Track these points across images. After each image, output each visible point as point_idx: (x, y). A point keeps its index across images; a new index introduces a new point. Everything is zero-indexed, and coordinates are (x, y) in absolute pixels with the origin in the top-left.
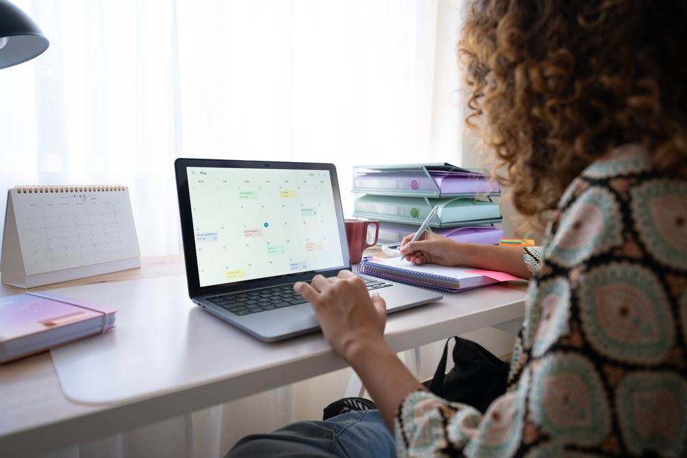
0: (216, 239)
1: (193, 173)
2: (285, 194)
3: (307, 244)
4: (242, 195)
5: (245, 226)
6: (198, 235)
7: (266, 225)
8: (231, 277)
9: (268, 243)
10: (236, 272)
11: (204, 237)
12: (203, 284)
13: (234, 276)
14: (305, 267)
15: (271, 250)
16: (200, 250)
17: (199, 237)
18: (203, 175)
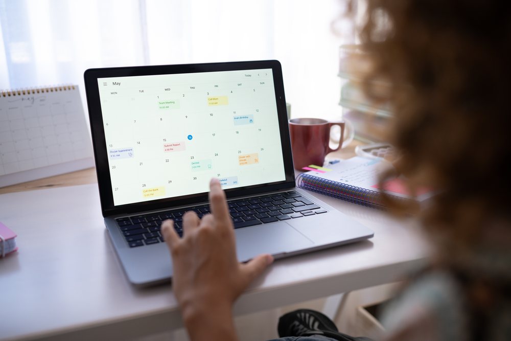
0: (131, 155)
1: (105, 84)
2: (213, 101)
3: (240, 157)
4: (162, 105)
5: (165, 140)
6: (111, 152)
7: (190, 137)
8: (148, 195)
9: (192, 158)
10: (154, 190)
11: (118, 153)
12: (117, 202)
13: (152, 194)
14: (235, 182)
15: (196, 165)
16: (114, 167)
17: (112, 154)
18: (116, 86)
